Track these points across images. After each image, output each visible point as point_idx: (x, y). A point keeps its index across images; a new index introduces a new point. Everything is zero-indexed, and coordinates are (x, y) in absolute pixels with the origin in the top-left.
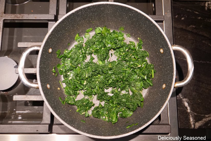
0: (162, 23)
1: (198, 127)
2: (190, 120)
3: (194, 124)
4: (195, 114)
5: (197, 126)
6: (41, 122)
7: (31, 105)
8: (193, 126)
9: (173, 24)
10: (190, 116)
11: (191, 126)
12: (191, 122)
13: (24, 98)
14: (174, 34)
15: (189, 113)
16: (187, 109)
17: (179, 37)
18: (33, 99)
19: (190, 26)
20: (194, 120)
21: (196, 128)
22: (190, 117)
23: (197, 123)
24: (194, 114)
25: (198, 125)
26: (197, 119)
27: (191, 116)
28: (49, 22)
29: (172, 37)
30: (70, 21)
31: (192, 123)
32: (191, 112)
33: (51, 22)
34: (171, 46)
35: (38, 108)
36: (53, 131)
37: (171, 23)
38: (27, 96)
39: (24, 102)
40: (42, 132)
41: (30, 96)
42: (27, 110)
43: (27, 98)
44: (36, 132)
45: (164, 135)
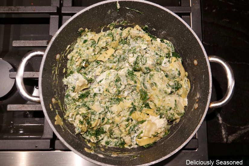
0: (189, 17)
1: (231, 141)
2: (221, 132)
3: (226, 137)
4: (228, 125)
5: (230, 140)
6: (42, 136)
7: (32, 116)
8: (225, 140)
9: (202, 17)
10: (221, 127)
11: (223, 140)
12: (224, 135)
13: (21, 108)
14: (203, 29)
15: (221, 124)
16: (219, 120)
17: (209, 33)
18: (32, 108)
19: (223, 20)
20: (227, 133)
21: (229, 141)
22: (222, 129)
23: (230, 136)
24: (226, 125)
25: (231, 138)
26: (230, 132)
27: (223, 127)
28: (51, 16)
29: (201, 33)
30: (84, 21)
31: (224, 136)
32: (224, 123)
33: (53, 16)
34: (208, 57)
35: (40, 120)
36: (56, 147)
37: (200, 16)
38: (24, 105)
39: (23, 112)
40: (43, 148)
41: (27, 105)
42: (27, 122)
43: (24, 107)
44: (35, 148)
45: (190, 151)
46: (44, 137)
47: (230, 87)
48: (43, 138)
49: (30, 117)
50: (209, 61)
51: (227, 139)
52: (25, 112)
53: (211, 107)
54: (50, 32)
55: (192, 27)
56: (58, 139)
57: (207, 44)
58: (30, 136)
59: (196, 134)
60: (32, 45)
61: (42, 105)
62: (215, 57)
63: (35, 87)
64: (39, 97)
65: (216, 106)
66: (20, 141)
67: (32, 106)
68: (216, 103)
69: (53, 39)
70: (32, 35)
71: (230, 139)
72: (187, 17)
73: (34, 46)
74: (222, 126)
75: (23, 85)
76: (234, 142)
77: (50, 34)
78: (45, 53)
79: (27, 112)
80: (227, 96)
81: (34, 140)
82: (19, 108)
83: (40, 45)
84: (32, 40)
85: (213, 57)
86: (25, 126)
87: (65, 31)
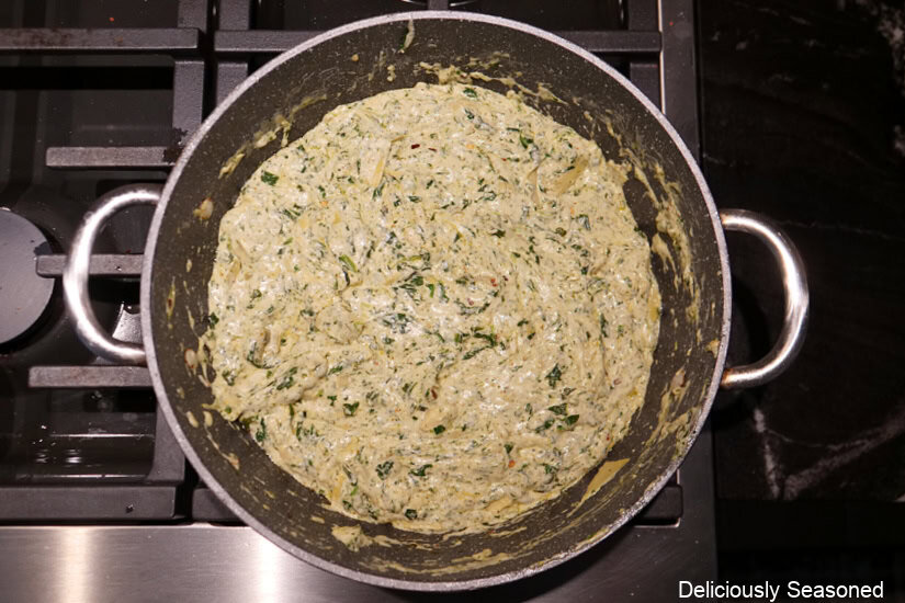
0: (654, 66)
1: (796, 495)
2: (763, 464)
3: (780, 479)
4: (787, 440)
5: (793, 490)
6: (147, 474)
7: (112, 405)
8: (775, 489)
9: (702, 69)
10: (764, 447)
11: (770, 491)
12: (770, 473)
13: (75, 377)
14: (703, 109)
15: (760, 436)
16: (755, 422)
18: (113, 379)
19: (772, 78)
20: (781, 466)
21: (789, 495)
22: (764, 453)
23: (791, 477)
24: (780, 439)
25: (795, 484)
26: (790, 464)
27: (767, 447)
28: (179, 63)
29: (696, 124)
31: (772, 477)
32: (771, 432)
33: (186, 63)
34: (719, 213)
35: (139, 419)
36: (196, 513)
37: (692, 64)
38: (85, 368)
39: (82, 393)
40: (149, 514)
41: (98, 368)
42: (95, 428)
43: (88, 376)
44: (124, 515)
45: (656, 527)
46: (153, 477)
47: (792, 316)
48: (151, 481)
49: (107, 410)
50: (724, 226)
51: (782, 486)
52: (89, 391)
53: (728, 384)
54: (175, 118)
55: (664, 111)
56: (204, 486)
57: (716, 161)
58: (107, 476)
59: (675, 474)
60: (111, 164)
61: (152, 374)
62: (744, 215)
63: (122, 306)
64: (140, 346)
65: (745, 382)
66: (73, 489)
67: (116, 371)
68: (746, 370)
69: (191, 148)
70: (111, 127)
71: (793, 486)
72: (647, 66)
73: (120, 164)
74: (766, 442)
75: (88, 304)
76: (805, 496)
77: (176, 125)
78: (163, 197)
79: (97, 393)
80: (781, 346)
81: (122, 489)
82: (69, 378)
83: (141, 164)
84: (111, 145)
85: (736, 214)
86: (87, 440)
87: (229, 120)
